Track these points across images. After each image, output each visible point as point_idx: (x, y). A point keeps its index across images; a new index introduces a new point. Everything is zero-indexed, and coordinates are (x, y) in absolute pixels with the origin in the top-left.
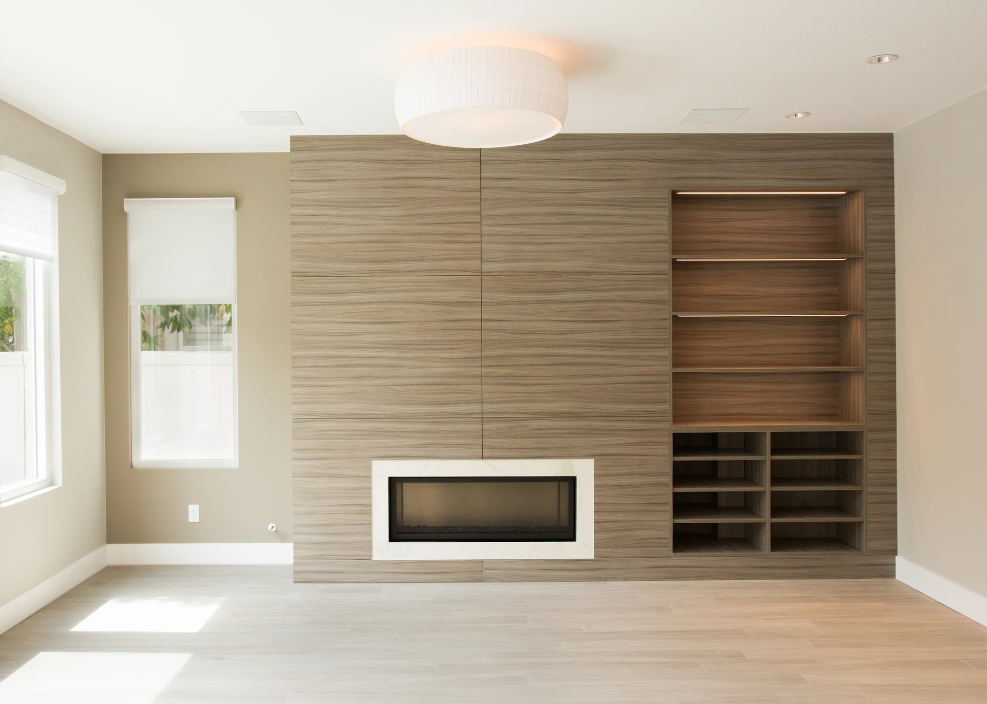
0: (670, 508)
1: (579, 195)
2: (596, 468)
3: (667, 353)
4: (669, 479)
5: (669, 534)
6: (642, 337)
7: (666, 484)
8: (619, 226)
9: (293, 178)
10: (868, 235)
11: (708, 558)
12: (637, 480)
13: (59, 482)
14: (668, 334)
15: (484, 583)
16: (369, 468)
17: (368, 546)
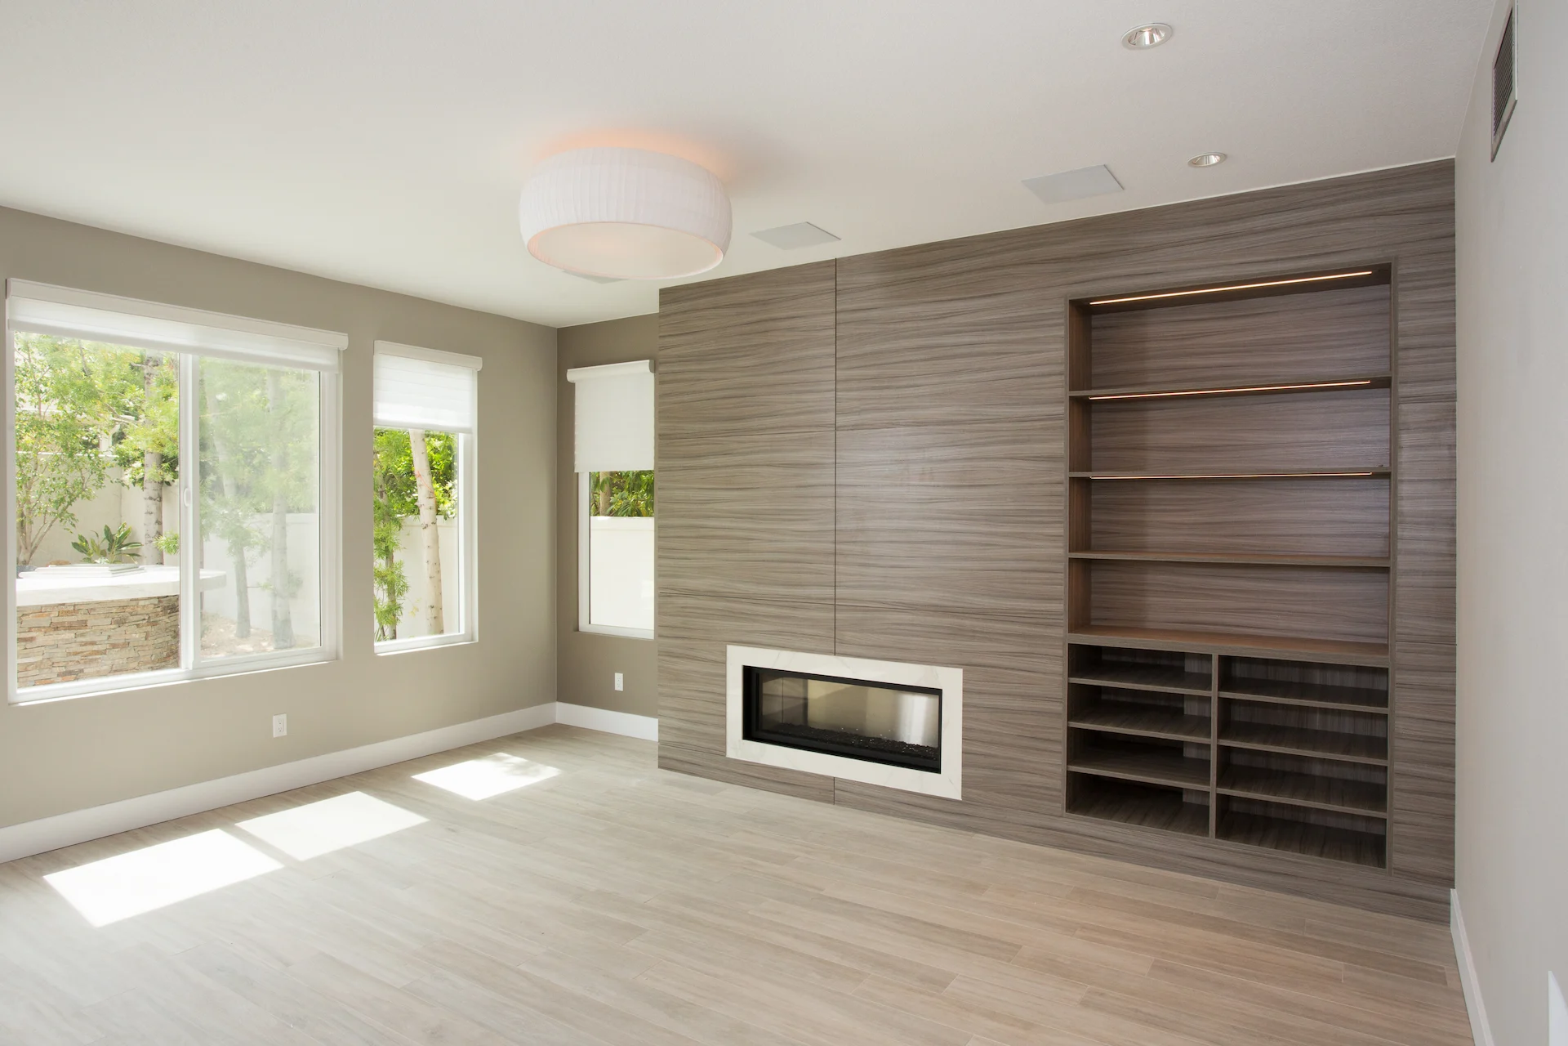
0: (1062, 748)
1: (947, 321)
2: (965, 682)
3: (1061, 530)
4: (1061, 708)
5: (1059, 784)
6: (1027, 508)
7: (1058, 714)
8: (996, 357)
9: (661, 334)
10: (1400, 338)
11: (1117, 829)
12: (1017, 704)
13: (477, 639)
14: (1061, 505)
15: (835, 806)
16: (724, 653)
17: (722, 741)
